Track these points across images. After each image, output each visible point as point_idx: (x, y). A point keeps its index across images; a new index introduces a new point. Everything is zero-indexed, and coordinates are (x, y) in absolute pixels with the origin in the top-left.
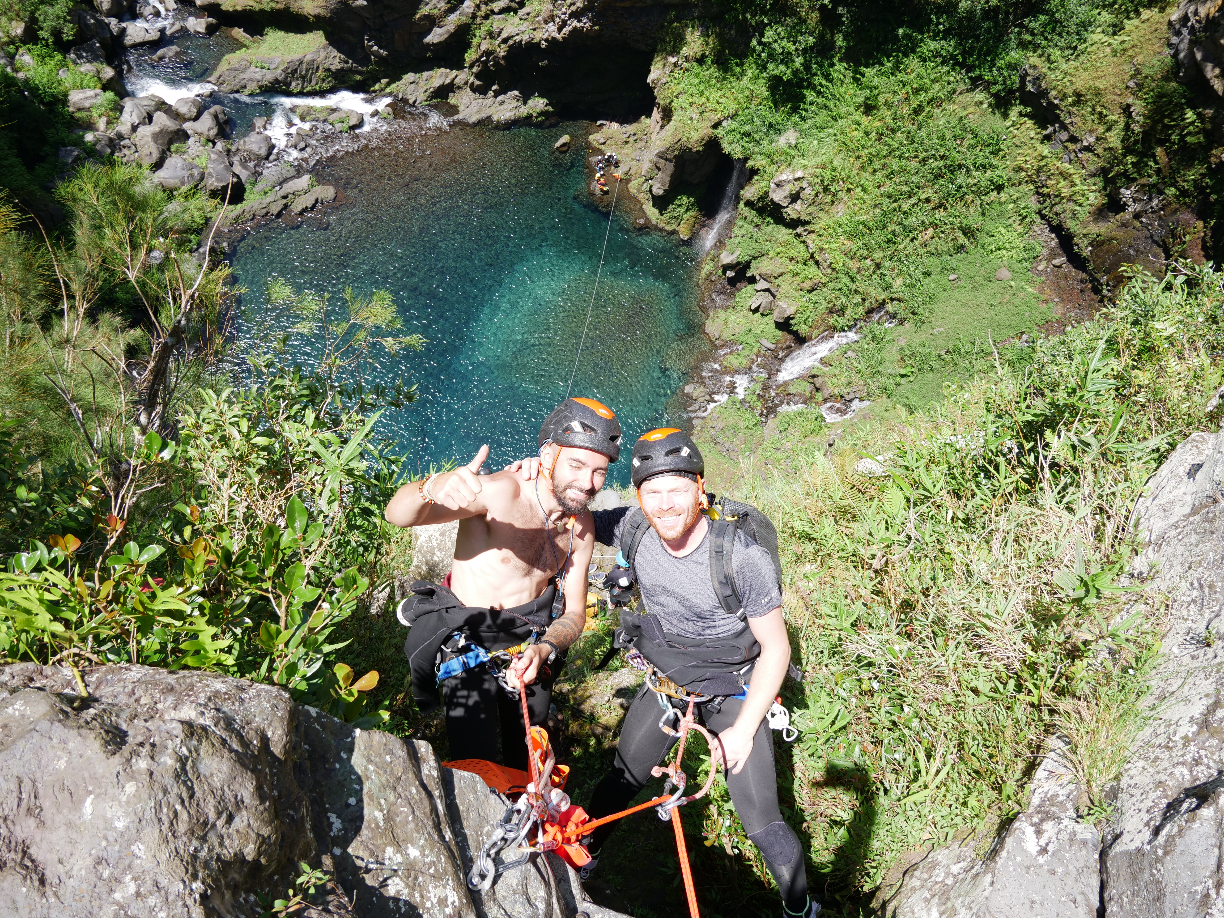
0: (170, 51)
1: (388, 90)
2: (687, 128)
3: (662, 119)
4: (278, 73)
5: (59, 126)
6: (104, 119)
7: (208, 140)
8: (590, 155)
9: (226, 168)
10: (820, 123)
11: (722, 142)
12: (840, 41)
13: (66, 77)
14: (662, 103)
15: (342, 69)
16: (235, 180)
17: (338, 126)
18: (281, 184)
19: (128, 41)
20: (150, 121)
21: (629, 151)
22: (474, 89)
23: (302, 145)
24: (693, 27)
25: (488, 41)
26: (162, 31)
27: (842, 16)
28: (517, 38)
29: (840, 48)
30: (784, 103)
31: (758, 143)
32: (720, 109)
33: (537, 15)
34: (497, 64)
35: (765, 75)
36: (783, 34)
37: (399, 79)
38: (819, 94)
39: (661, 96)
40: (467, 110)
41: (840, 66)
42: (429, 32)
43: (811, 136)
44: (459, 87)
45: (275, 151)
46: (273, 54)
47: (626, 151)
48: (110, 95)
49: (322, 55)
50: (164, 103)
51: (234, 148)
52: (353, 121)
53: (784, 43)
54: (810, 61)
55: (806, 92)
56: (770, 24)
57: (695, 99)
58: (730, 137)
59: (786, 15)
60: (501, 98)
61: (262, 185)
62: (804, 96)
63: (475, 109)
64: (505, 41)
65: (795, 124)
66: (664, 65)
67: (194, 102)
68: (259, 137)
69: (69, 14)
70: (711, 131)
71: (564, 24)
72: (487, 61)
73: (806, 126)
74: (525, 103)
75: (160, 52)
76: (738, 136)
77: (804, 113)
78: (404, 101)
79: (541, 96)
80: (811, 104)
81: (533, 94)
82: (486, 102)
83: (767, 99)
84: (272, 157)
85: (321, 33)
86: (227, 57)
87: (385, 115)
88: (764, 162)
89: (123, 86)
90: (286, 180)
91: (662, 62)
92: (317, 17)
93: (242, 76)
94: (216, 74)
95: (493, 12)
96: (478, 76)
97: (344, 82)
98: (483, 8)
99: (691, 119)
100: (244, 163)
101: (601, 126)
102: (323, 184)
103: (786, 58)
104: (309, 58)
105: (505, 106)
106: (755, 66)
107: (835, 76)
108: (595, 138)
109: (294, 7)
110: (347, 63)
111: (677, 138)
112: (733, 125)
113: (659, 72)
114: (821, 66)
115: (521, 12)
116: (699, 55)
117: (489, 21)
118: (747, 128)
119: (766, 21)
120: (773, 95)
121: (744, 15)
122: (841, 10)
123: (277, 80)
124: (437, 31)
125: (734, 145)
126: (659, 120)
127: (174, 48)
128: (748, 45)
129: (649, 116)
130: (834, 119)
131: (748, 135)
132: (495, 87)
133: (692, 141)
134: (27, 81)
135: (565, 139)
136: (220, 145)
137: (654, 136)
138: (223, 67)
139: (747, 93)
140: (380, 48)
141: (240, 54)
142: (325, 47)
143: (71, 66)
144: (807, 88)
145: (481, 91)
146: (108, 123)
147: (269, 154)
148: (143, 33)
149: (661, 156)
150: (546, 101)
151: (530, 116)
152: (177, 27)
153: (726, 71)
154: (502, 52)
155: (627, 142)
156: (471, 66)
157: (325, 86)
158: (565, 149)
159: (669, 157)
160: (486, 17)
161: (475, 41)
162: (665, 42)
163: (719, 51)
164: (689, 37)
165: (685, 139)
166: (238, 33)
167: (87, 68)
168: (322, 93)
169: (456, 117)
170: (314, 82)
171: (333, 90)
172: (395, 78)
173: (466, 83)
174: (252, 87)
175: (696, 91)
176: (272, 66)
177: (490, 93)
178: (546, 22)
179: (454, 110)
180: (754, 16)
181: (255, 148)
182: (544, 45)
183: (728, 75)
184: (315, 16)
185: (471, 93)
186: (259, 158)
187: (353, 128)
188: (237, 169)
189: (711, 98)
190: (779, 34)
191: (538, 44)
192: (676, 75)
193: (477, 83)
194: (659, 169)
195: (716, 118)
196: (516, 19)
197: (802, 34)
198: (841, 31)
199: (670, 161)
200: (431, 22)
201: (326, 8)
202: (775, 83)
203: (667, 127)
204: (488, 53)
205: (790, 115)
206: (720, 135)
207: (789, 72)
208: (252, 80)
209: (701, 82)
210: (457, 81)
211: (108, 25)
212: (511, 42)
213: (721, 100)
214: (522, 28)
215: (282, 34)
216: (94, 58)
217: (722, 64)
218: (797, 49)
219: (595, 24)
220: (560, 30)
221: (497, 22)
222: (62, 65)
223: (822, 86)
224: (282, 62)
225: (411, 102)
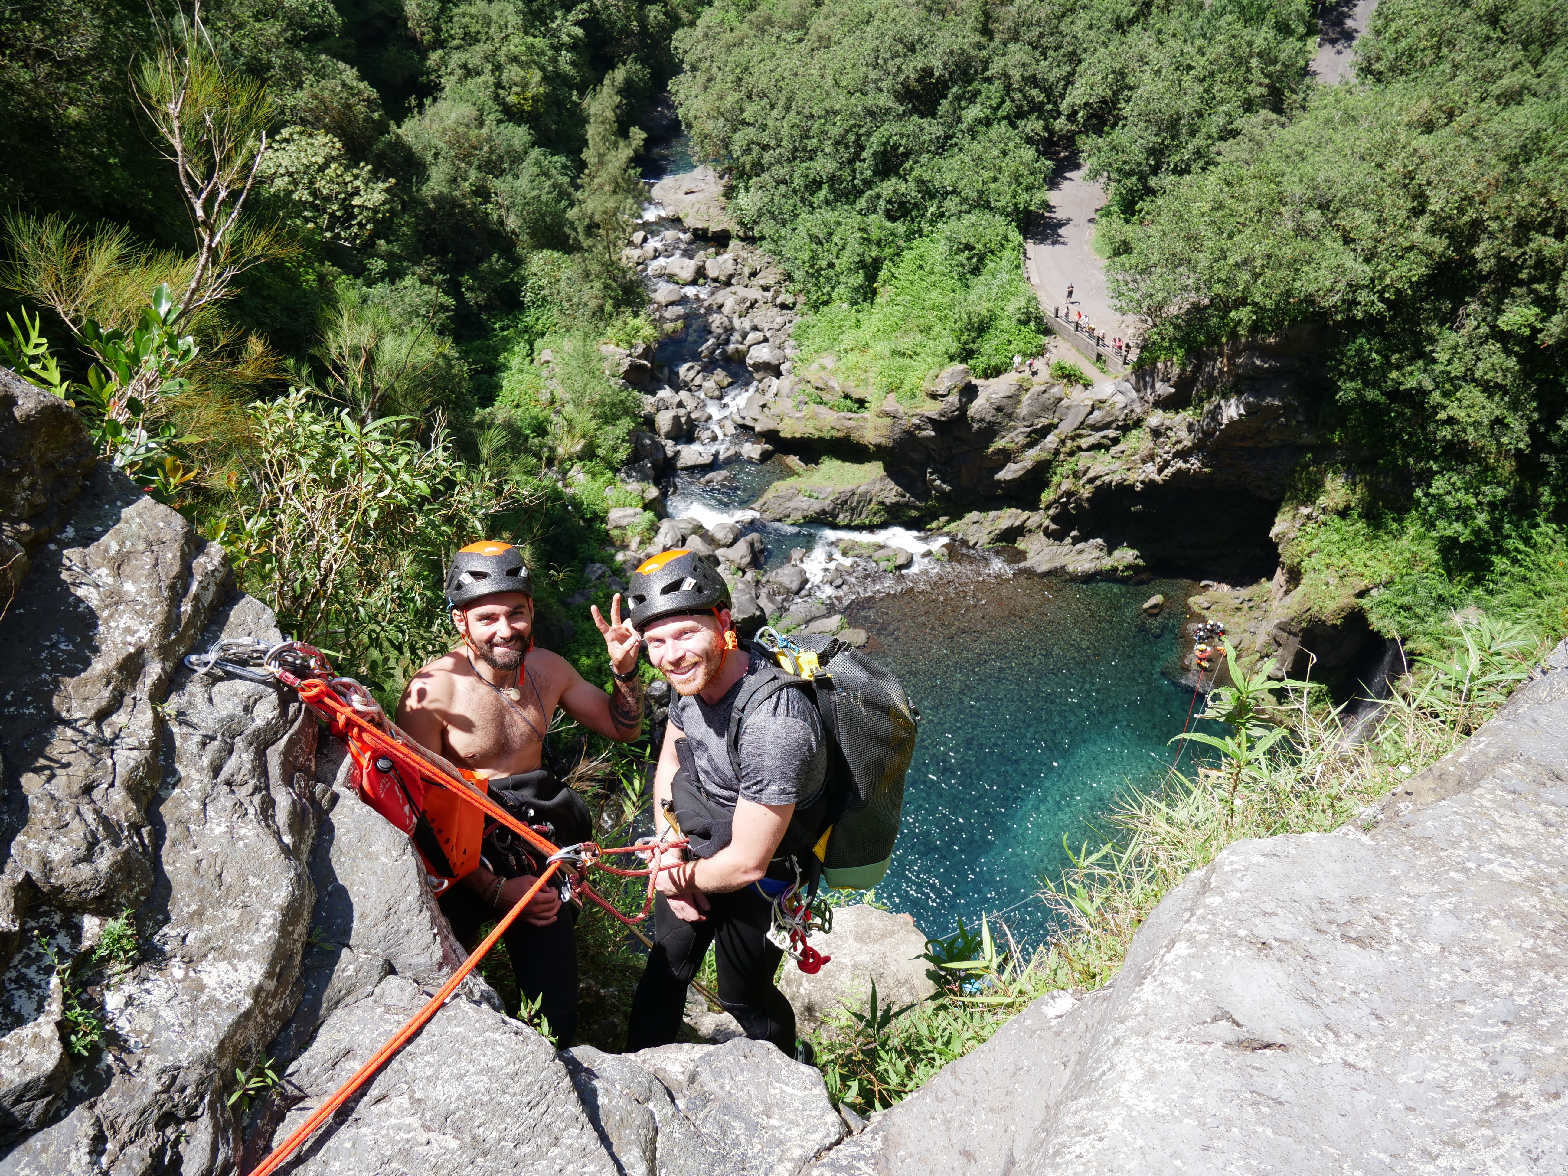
0: (718, 476)
1: (946, 529)
2: (1321, 594)
3: (1287, 582)
4: (827, 504)
5: (592, 542)
6: (638, 539)
7: (739, 569)
8: (1188, 621)
9: (751, 598)
10: (1515, 600)
11: (1369, 616)
12: (1546, 495)
13: (611, 493)
14: (1288, 562)
15: (897, 503)
16: (758, 613)
17: (883, 565)
18: (807, 622)
19: (680, 463)
20: (683, 544)
21: (1242, 621)
22: (1048, 534)
23: (839, 582)
24: (1335, 473)
25: (1071, 480)
26: (716, 455)
27: (1547, 465)
28: (1107, 479)
29: (1547, 505)
30: (1462, 570)
31: (1422, 620)
32: (1368, 573)
33: (1133, 455)
34: (1079, 506)
35: (1434, 534)
36: (1459, 484)
37: (961, 517)
38: (1515, 561)
39: (1287, 554)
40: (1037, 558)
41: (1548, 529)
42: (1002, 467)
43: (1502, 615)
44: (1030, 531)
45: (808, 586)
46: (825, 483)
47: (1236, 620)
48: (649, 515)
49: (878, 486)
50: (701, 527)
51: (764, 580)
52: (901, 560)
53: (1459, 495)
54: (1502, 520)
55: (1494, 558)
56: (1441, 472)
57: (1333, 560)
58: (1381, 610)
59: (1466, 463)
60: (1079, 546)
61: (786, 621)
62: (1492, 564)
63: (1047, 557)
64: (1091, 481)
65: (1478, 599)
66: (1294, 517)
67: (732, 528)
68: (793, 569)
69: (628, 434)
70: (1354, 601)
71: (1166, 464)
72: (1068, 503)
73: (1495, 602)
74: (1110, 553)
75: (709, 476)
76: (1393, 609)
77: (1491, 586)
78: (964, 542)
79: (1131, 546)
80: (1503, 574)
81: (1121, 544)
82: (1061, 549)
83: (1436, 564)
84: (803, 593)
85: (880, 464)
86: (776, 484)
87: (939, 556)
88: (1429, 646)
89: (665, 507)
90: (813, 619)
91: (1292, 513)
92: (878, 446)
93: (788, 504)
94: (761, 501)
95: (1080, 448)
96: (1054, 519)
97: (898, 518)
98: (1069, 443)
99: (1327, 584)
100: (771, 596)
101: (1206, 587)
102: (855, 627)
103: (1463, 514)
104: (863, 489)
105: (1084, 556)
106: (1419, 522)
107: (1539, 540)
108: (1196, 601)
109: (855, 436)
110: (904, 496)
111: (1306, 607)
112: (1387, 595)
113: (1285, 525)
114: (1517, 526)
115: (1114, 450)
116: (1341, 506)
117: (1073, 459)
118: (1407, 600)
119: (1435, 468)
120: (1445, 559)
121: (1404, 459)
122: (1545, 457)
123: (823, 511)
124: (1011, 466)
125: (1387, 620)
126: (1283, 583)
127: (724, 473)
128: (1410, 497)
129: (1270, 578)
130: (1538, 595)
131: (1408, 609)
132: (1073, 533)
133: (1327, 612)
134: (573, 497)
135: (1157, 599)
136: (750, 575)
137: (1276, 603)
138: (769, 495)
139: (1407, 555)
140: (944, 482)
141: (790, 481)
142: (882, 479)
143: (619, 484)
144: (1497, 554)
145: (1057, 536)
146: (641, 542)
147: (801, 588)
148: (696, 456)
149: (1282, 627)
150: (1136, 552)
151: (1115, 569)
152: (731, 452)
153: (1378, 527)
154: (1086, 492)
155: (1239, 609)
156: (1048, 508)
157: (876, 520)
158: (1155, 611)
159: (1293, 630)
160: (1071, 454)
161: (1055, 480)
162: (1296, 489)
163: (1369, 503)
164: (1328, 485)
165: (1316, 608)
166: (793, 461)
167: (634, 486)
168: (872, 528)
169: (1022, 565)
170: (864, 515)
171: (884, 526)
172: (956, 516)
173: (1039, 527)
174: (797, 516)
175: (1335, 550)
176: (821, 496)
177: (1068, 540)
178: (1144, 462)
179: (1021, 556)
180: (1418, 460)
181: (786, 581)
182: (1139, 487)
183: (1381, 533)
184: (875, 446)
185: (1043, 538)
186: (788, 591)
187: (899, 567)
188: (763, 602)
189: (1356, 560)
190: (1454, 484)
191: (1132, 486)
192: (1309, 530)
193: (1053, 527)
194: (1279, 645)
195: (1362, 584)
196: (1108, 458)
197: (1486, 483)
198: (1547, 483)
199: (1295, 635)
200: (1006, 456)
201: (889, 437)
202: (1448, 546)
203: (1293, 593)
204: (1069, 494)
205: (1470, 586)
206: (1366, 607)
207: (1467, 532)
208: (797, 509)
209: (1343, 539)
210: (1028, 523)
211: (663, 447)
212: (1098, 482)
213: (1369, 563)
214: (1113, 467)
215: (839, 462)
216: (643, 478)
217: (1374, 518)
218: (1480, 503)
219: (1205, 465)
220: (1160, 471)
221: (1083, 460)
222: (611, 483)
223: (1520, 552)
224: (833, 492)
225: (971, 543)
